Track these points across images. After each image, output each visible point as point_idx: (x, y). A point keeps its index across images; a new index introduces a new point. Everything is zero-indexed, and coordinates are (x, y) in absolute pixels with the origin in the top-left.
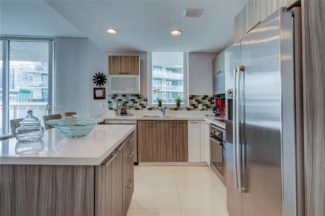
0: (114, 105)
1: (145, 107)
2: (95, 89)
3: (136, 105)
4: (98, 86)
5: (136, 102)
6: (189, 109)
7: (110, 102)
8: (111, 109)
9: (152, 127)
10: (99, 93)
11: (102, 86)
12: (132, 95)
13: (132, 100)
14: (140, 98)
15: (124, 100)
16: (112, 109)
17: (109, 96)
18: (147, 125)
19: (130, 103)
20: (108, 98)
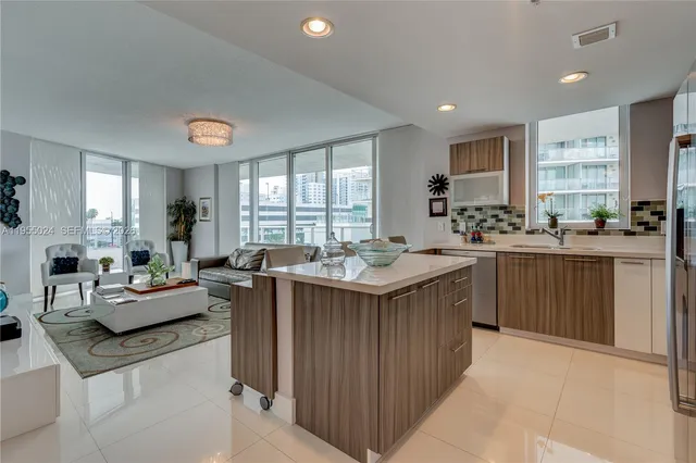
0: (462, 227)
1: (519, 229)
2: (431, 201)
3: (501, 224)
4: (436, 196)
5: (501, 220)
6: (628, 233)
7: (454, 221)
8: (456, 232)
9: (526, 265)
10: (438, 207)
11: (442, 196)
12: (494, 208)
13: (493, 216)
14: (510, 212)
15: (479, 216)
16: (458, 232)
17: (453, 210)
18: (517, 261)
19: (491, 222)
20: (451, 214)
